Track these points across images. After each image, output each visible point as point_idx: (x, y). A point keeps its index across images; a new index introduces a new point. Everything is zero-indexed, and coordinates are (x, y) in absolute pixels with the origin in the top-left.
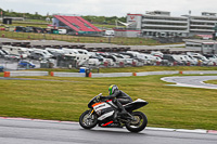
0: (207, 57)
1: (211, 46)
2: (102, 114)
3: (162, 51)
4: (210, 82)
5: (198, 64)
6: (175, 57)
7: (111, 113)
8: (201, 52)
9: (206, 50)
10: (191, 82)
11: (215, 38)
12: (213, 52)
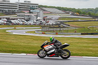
0: (27, 21)
1: (29, 16)
2: (49, 51)
3: (6, 18)
4: (28, 32)
5: (23, 24)
6: (12, 21)
8: (24, 19)
9: (26, 18)
10: (19, 32)
11: (30, 12)
12: (29, 19)
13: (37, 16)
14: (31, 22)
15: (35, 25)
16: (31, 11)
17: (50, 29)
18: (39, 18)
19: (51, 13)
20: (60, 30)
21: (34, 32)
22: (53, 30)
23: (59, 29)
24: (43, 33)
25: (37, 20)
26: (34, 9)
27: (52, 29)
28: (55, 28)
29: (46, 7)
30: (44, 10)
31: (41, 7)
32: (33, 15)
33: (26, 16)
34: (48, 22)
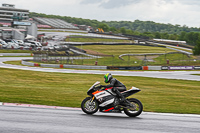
0: (7, 41)
1: (10, 32)
2: (103, 101)
4: (9, 62)
7: (112, 101)
8: (2, 38)
9: (5, 35)
11: (13, 26)
12: (12, 38)
13: (26, 33)
14: (14, 44)
15: (21, 50)
16: (15, 23)
17: (50, 58)
18: (29, 37)
19: (52, 28)
20: (68, 60)
21: (20, 63)
22: (56, 60)
23: (66, 58)
24: (35, 65)
25: (26, 41)
26: (20, 20)
27: (53, 58)
28: (59, 55)
29: (42, 16)
30: (40, 23)
31: (34, 16)
32: (17, 30)
33: (6, 32)
34: (46, 45)
